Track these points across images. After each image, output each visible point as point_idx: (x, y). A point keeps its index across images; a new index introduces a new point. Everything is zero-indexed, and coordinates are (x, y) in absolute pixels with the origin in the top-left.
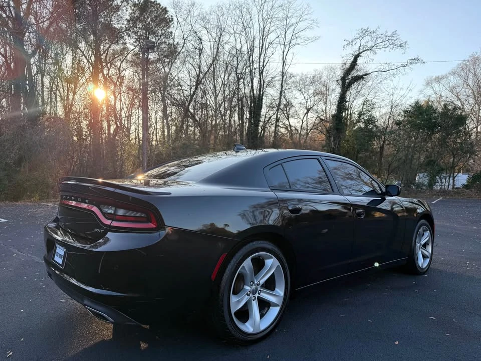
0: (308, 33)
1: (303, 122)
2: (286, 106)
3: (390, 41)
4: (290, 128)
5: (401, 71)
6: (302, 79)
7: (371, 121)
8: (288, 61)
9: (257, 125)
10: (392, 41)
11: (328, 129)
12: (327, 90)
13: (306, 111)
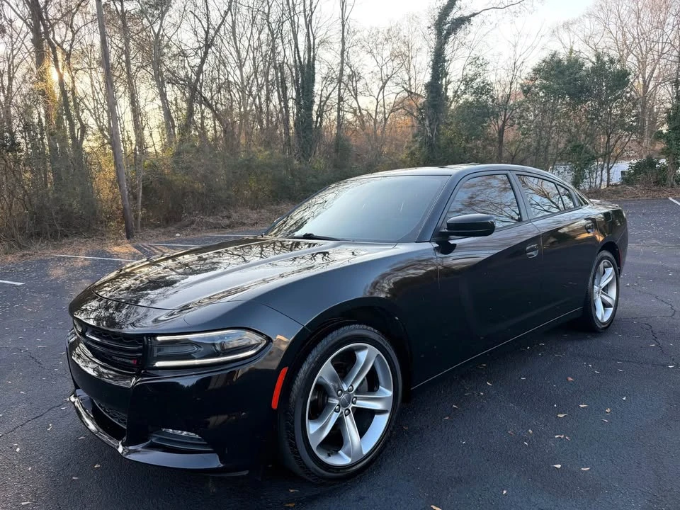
1: (378, 102)
2: (351, 77)
4: (360, 112)
5: (527, 7)
6: (372, 35)
7: (484, 89)
9: (310, 108)
11: (420, 107)
12: (410, 49)
13: (381, 84)
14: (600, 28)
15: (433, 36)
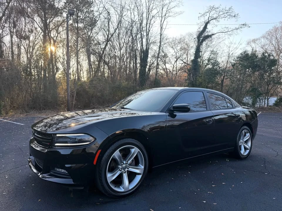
0: (177, 10)
1: (174, 67)
3: (228, 13)
4: (166, 70)
5: (235, 32)
6: (173, 41)
7: (216, 64)
8: (164, 27)
9: (145, 67)
10: (230, 14)
11: (189, 69)
12: (188, 47)
13: (175, 60)
14: (268, 42)
15: (196, 42)
